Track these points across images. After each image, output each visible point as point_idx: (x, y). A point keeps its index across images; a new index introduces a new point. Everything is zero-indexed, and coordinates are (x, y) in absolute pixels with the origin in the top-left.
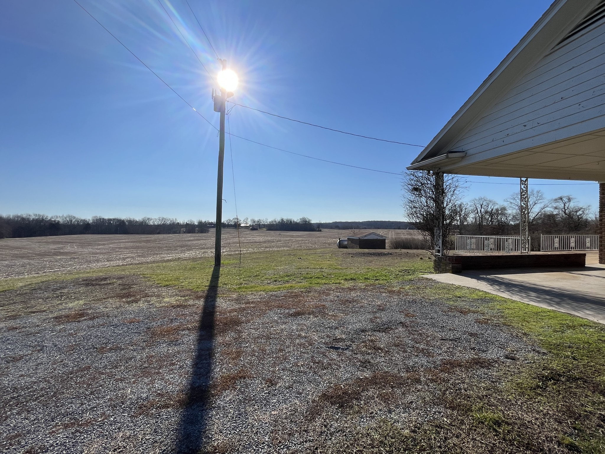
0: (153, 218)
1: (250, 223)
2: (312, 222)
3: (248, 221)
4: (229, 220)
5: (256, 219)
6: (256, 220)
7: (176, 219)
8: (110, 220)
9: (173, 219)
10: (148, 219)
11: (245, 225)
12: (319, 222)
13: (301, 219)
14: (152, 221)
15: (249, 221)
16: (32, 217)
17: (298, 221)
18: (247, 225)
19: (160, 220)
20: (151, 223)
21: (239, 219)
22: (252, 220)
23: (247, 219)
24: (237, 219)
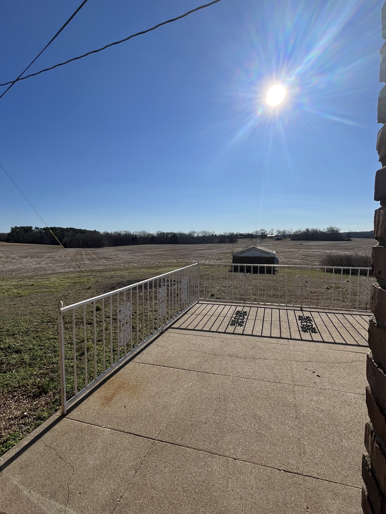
1: (275, 234)
2: (341, 232)
3: (273, 232)
4: (256, 231)
5: (282, 230)
6: (281, 231)
7: (214, 232)
8: (167, 233)
10: (194, 232)
11: (271, 236)
12: (349, 232)
13: (328, 229)
14: (196, 233)
16: (123, 233)
17: (325, 231)
18: (273, 236)
19: (202, 233)
20: (196, 235)
21: (266, 230)
22: (277, 231)
23: (273, 229)
24: (264, 230)
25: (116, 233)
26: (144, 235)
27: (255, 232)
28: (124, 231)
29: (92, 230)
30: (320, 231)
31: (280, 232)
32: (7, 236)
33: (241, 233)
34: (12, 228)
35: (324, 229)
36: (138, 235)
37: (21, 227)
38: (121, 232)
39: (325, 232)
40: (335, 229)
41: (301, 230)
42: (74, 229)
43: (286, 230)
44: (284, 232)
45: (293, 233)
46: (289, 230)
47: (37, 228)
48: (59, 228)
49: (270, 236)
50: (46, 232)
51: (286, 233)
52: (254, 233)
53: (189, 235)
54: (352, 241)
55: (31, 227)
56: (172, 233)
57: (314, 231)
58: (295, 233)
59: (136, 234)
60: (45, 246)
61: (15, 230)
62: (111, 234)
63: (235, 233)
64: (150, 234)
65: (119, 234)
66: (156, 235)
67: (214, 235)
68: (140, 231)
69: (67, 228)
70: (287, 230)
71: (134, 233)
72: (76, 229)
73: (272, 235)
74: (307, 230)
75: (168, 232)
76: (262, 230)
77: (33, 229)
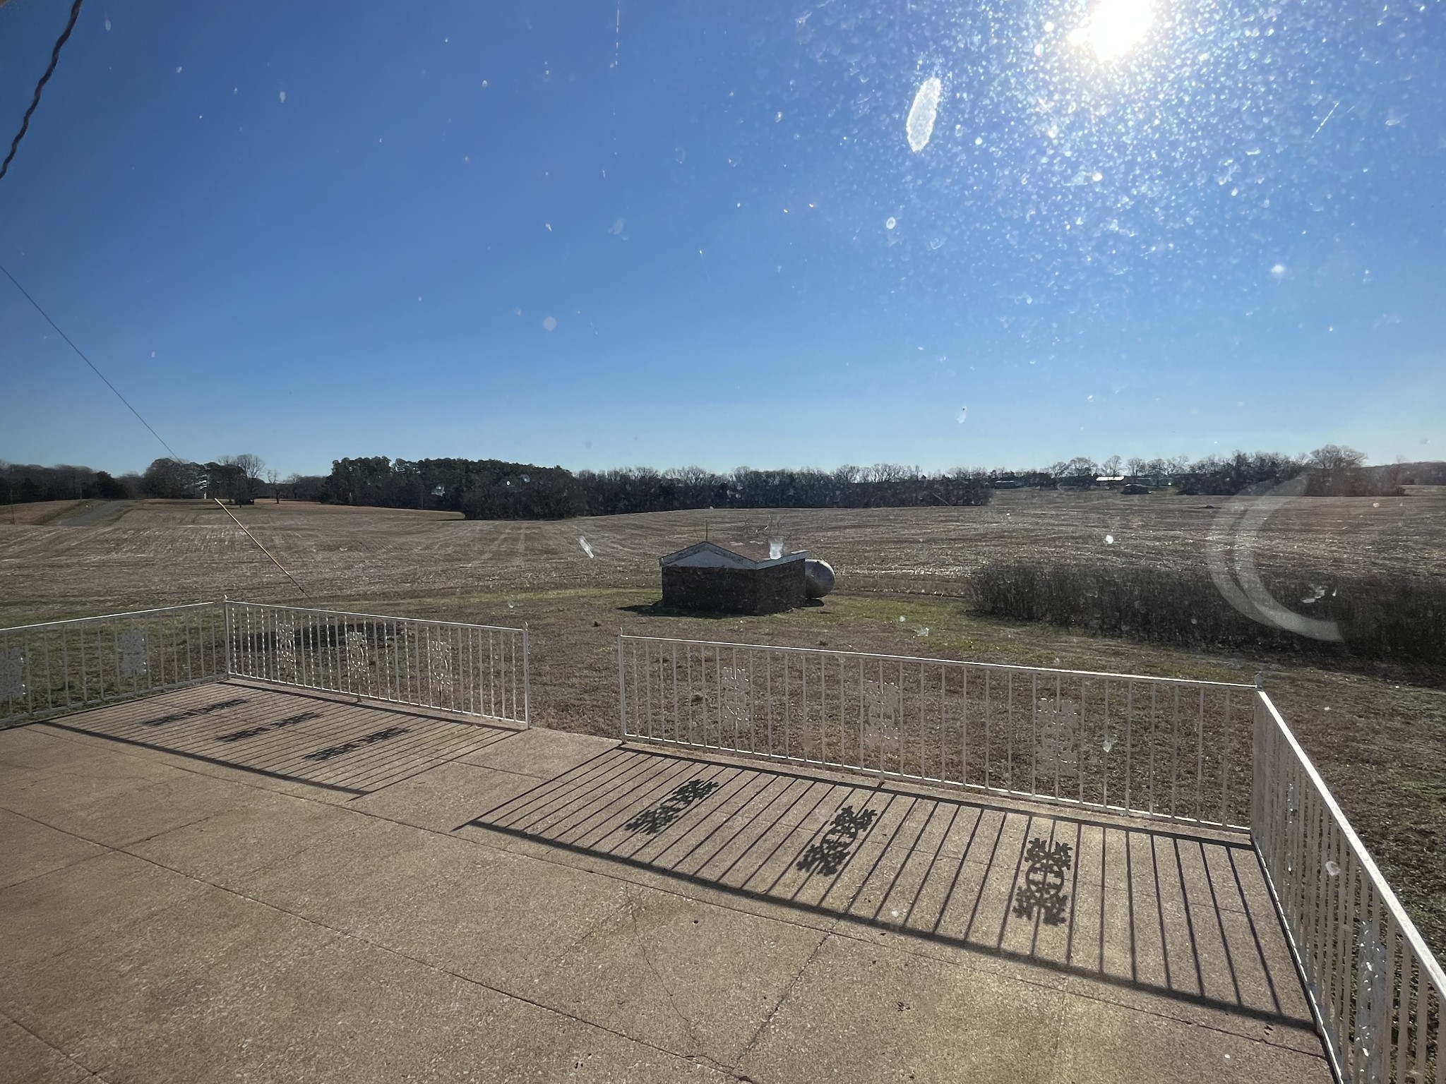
0: (861, 466)
1: (1124, 472)
2: (1367, 463)
3: (1119, 466)
4: (1059, 463)
5: (1148, 459)
6: (1146, 462)
7: (917, 467)
9: (909, 467)
10: (852, 469)
11: (1111, 478)
12: (1397, 463)
13: (1317, 453)
14: (861, 473)
15: (1122, 465)
17: (1305, 461)
18: (1116, 479)
19: (877, 471)
20: (858, 479)
21: (1093, 461)
22: (1131, 463)
23: (1117, 459)
24: (1086, 461)
25: (616, 473)
26: (696, 479)
27: (1054, 467)
28: (639, 469)
29: (550, 465)
30: (1288, 462)
31: (1142, 468)
32: (323, 486)
33: (1009, 471)
34: (336, 463)
35: (1304, 456)
36: (679, 481)
37: (360, 460)
38: (630, 471)
39: (1307, 464)
40: (1343, 454)
41: (1216, 460)
42: (499, 462)
43: (1164, 459)
44: (1154, 467)
45: (1187, 470)
46: (1174, 459)
47: (400, 462)
48: (460, 460)
49: (1106, 479)
50: (424, 473)
51: (1165, 470)
52: (1050, 471)
53: (838, 477)
54: (1408, 495)
55: (386, 460)
56: (782, 473)
57: (1262, 460)
58: (1192, 468)
59: (674, 477)
60: (416, 514)
61: (342, 468)
62: (602, 477)
63: (989, 471)
64: (713, 476)
65: (625, 479)
66: (734, 479)
67: (920, 477)
68: (687, 469)
69: (481, 461)
70: (1169, 461)
71: (666, 473)
72: (507, 464)
73: (1114, 476)
74: (1240, 459)
75: (771, 470)
76: (1080, 460)
77: (390, 465)
